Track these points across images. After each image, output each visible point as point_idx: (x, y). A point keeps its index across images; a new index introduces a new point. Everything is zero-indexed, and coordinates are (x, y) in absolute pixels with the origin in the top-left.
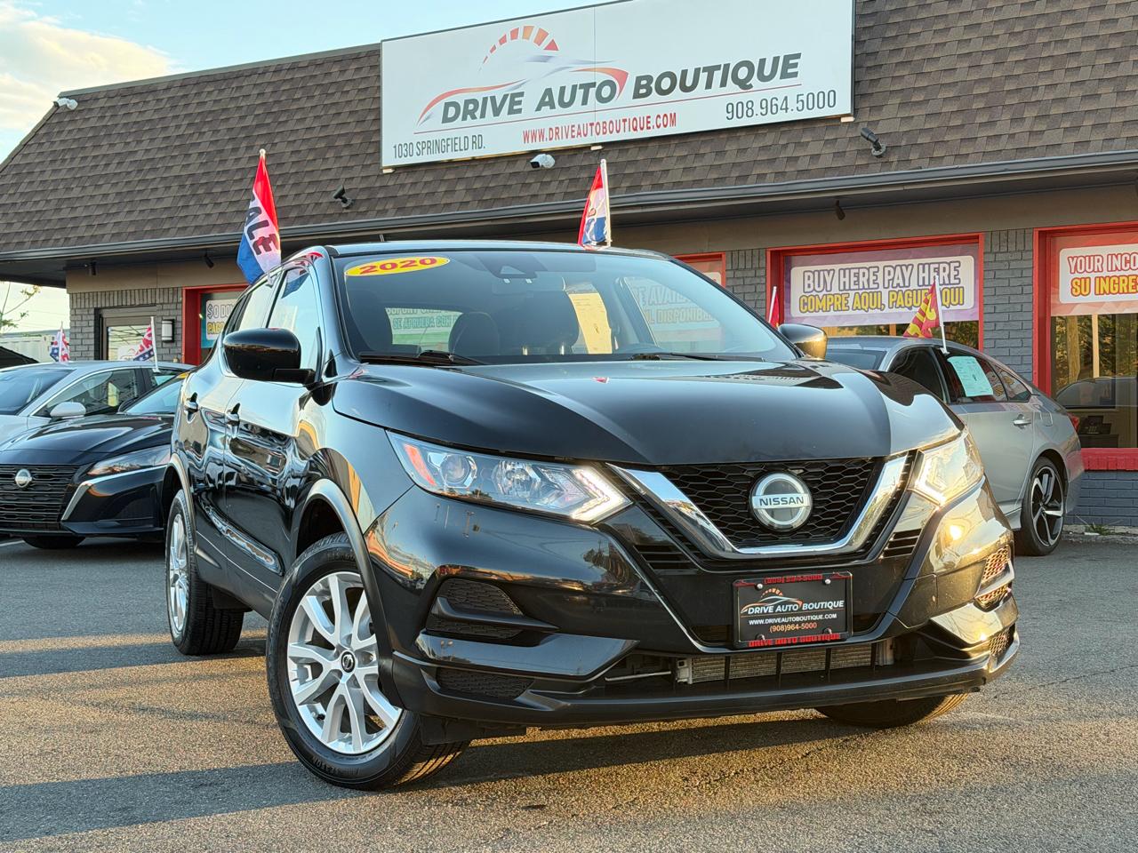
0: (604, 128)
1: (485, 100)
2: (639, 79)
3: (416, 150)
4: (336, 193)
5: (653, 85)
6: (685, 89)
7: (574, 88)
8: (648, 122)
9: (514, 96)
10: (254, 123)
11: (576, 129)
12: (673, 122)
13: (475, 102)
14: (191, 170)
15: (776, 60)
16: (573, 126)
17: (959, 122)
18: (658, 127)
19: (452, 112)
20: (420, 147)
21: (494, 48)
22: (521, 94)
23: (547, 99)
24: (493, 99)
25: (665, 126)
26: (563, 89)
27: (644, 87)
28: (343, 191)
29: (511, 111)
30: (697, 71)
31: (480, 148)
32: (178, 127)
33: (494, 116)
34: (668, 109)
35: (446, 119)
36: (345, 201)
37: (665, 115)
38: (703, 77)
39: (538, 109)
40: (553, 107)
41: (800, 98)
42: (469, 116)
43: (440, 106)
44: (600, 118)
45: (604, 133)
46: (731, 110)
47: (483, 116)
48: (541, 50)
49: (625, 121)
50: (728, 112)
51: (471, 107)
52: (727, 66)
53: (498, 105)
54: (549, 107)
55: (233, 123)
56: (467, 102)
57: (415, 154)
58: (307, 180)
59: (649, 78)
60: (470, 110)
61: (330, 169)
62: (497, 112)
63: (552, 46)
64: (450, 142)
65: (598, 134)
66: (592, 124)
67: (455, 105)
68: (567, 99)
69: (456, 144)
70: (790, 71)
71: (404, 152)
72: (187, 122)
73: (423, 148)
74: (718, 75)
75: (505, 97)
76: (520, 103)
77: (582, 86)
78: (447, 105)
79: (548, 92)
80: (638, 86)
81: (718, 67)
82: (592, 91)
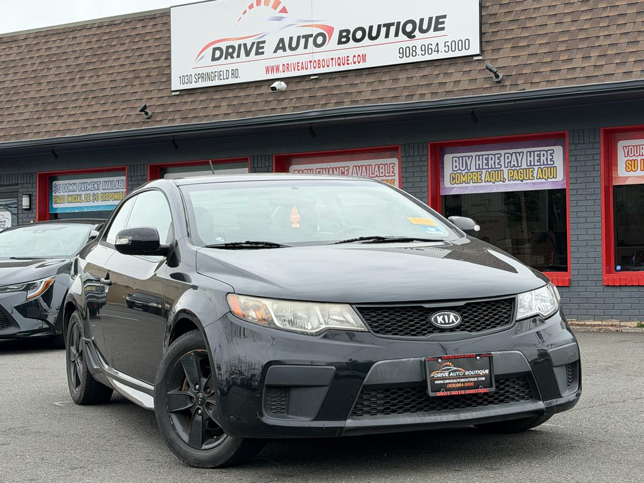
0: (319, 64)
1: (240, 46)
2: (341, 32)
3: (194, 79)
4: (141, 108)
5: (350, 36)
6: (371, 38)
7: (299, 38)
8: (348, 60)
9: (259, 43)
10: (85, 62)
11: (300, 65)
12: (364, 60)
13: (233, 47)
14: (42, 94)
15: (430, 19)
16: (298, 63)
17: (549, 60)
18: (355, 63)
19: (218, 54)
20: (197, 78)
21: (245, 12)
22: (264, 42)
23: (281, 45)
24: (245, 45)
25: (359, 62)
26: (291, 39)
27: (345, 37)
28: (145, 107)
29: (257, 53)
30: (379, 27)
31: (236, 78)
32: (33, 64)
33: (246, 56)
34: (361, 52)
35: (214, 59)
36: (147, 114)
37: (359, 56)
38: (383, 30)
39: (275, 51)
40: (285, 50)
41: (447, 44)
42: (229, 57)
43: (210, 50)
44: (316, 57)
45: (319, 67)
46: (402, 52)
47: (238, 56)
48: (276, 13)
49: (332, 59)
50: (400, 53)
51: (230, 50)
52: (399, 23)
53: (248, 49)
54: (282, 50)
55: (69, 62)
56: (228, 47)
57: (193, 81)
58: (121, 99)
59: (348, 31)
60: (230, 52)
61: (136, 92)
62: (248, 54)
63: (284, 10)
64: (216, 74)
65: (315, 68)
66: (311, 62)
67: (220, 49)
68: (294, 45)
69: (220, 75)
70: (440, 26)
71: (186, 80)
72: (39, 61)
73: (199, 78)
74: (393, 29)
75: (253, 44)
76: (263, 48)
77: (304, 37)
78: (215, 49)
79: (282, 40)
80: (341, 37)
81: (393, 24)
82: (311, 40)
